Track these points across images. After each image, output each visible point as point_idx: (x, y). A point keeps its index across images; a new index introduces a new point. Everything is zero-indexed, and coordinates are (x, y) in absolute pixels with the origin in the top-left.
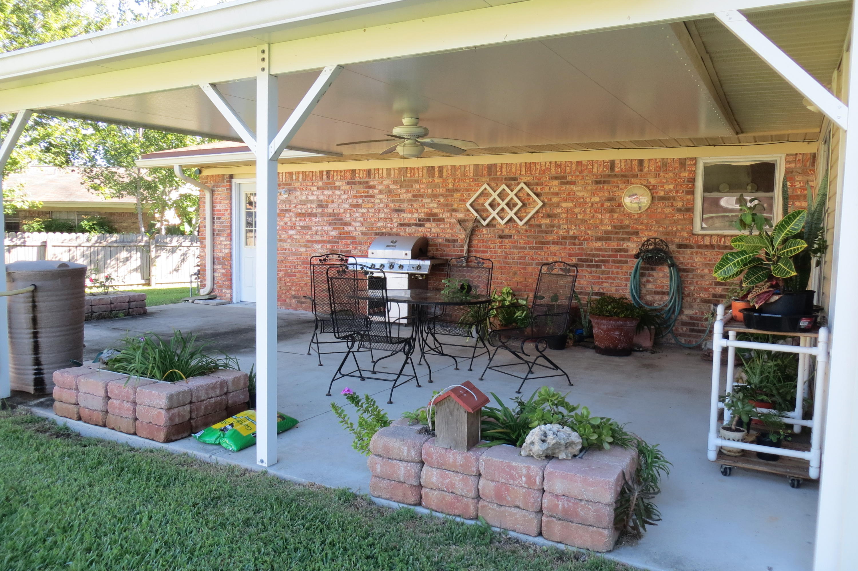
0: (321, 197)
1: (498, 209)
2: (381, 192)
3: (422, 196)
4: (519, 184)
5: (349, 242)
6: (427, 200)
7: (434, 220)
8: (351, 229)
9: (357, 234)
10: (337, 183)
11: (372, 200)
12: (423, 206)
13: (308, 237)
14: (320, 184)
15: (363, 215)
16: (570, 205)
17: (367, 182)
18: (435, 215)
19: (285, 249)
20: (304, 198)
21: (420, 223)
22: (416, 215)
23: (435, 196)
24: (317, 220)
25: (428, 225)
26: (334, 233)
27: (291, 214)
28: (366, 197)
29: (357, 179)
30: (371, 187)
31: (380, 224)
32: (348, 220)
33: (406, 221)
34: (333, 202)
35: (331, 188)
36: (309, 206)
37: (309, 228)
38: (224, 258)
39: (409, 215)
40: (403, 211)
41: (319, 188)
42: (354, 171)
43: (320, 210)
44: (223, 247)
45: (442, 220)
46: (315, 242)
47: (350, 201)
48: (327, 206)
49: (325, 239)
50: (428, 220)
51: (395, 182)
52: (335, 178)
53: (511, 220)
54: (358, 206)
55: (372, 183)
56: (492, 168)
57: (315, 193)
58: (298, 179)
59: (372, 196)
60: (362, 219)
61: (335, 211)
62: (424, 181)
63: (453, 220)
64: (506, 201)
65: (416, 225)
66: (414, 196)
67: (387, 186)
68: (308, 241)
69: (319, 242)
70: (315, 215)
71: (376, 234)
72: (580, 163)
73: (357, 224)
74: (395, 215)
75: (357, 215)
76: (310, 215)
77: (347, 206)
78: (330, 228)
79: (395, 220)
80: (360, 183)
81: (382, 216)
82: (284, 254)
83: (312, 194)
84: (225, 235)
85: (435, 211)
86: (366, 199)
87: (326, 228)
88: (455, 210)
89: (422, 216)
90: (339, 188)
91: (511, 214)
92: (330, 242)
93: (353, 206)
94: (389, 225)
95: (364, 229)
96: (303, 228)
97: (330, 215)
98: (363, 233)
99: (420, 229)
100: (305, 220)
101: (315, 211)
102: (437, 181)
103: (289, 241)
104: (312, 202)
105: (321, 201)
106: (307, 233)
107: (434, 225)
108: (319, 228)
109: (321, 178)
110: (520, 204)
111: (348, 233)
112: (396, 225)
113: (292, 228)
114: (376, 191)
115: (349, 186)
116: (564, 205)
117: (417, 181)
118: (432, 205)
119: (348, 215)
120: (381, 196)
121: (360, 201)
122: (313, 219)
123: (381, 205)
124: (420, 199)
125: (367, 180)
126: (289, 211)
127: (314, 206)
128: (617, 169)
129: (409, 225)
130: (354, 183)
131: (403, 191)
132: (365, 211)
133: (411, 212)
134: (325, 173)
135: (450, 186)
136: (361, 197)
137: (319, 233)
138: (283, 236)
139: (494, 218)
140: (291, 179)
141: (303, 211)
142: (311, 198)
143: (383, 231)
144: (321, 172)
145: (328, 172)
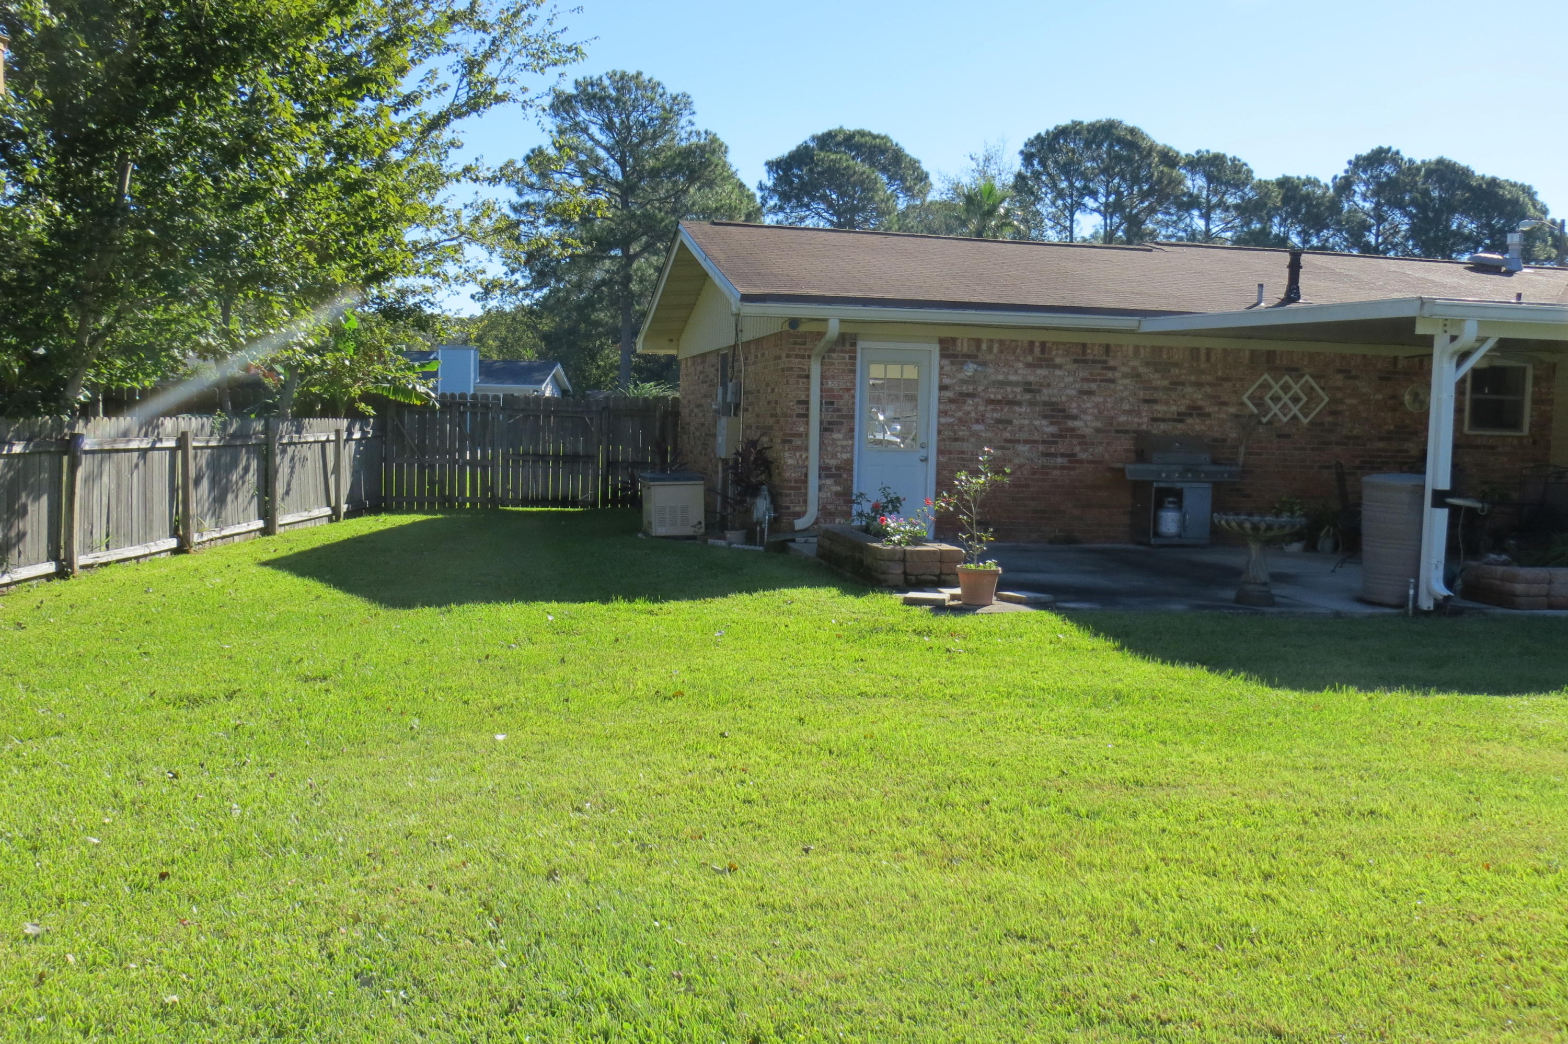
0: (1031, 378)
1: (1280, 405)
2: (1125, 376)
3: (1183, 384)
4: (1302, 376)
5: (1075, 442)
6: (1189, 390)
7: (1199, 415)
8: (1077, 424)
9: (1088, 431)
10: (1058, 361)
11: (1112, 386)
12: (1184, 396)
13: (1007, 435)
14: (1030, 359)
15: (1097, 405)
16: (1354, 401)
17: (1105, 362)
18: (1200, 408)
19: (963, 453)
20: (1001, 377)
21: (1180, 418)
22: (1174, 408)
23: (1199, 385)
24: (1024, 409)
25: (1190, 421)
26: (1051, 429)
27: (976, 400)
28: (1102, 381)
29: (1090, 357)
30: (1113, 369)
31: (1123, 418)
32: (1075, 411)
33: (1160, 415)
34: (1049, 385)
35: (1048, 366)
36: (1009, 389)
37: (1010, 422)
38: (838, 468)
39: (1165, 408)
40: (1155, 401)
41: (1028, 365)
42: (1084, 345)
43: (1028, 396)
44: (839, 449)
45: (1208, 415)
46: (1018, 441)
47: (1078, 386)
48: (1039, 391)
49: (1036, 437)
50: (1191, 415)
51: (1147, 364)
52: (1054, 353)
53: (1295, 417)
54: (1090, 393)
55: (1112, 363)
56: (1271, 355)
57: (1020, 372)
58: (990, 349)
59: (1112, 381)
60: (1096, 411)
61: (1054, 399)
62: (1186, 365)
63: (1223, 416)
64: (1290, 395)
65: (1174, 420)
66: (1173, 383)
67: (1134, 368)
68: (1006, 441)
69: (1026, 442)
70: (1019, 404)
71: (1118, 431)
72: (1364, 356)
73: (1089, 418)
74: (1145, 407)
75: (1089, 405)
76: (1012, 403)
77: (1073, 392)
78: (1044, 422)
79: (1144, 414)
80: (1094, 362)
81: (1126, 407)
82: (963, 459)
83: (1016, 373)
84: (844, 430)
85: (1200, 403)
86: (1103, 384)
87: (1037, 423)
88: (1225, 404)
89: (1183, 409)
90: (1060, 367)
91: (1295, 410)
92: (1044, 442)
93: (1082, 392)
94: (1136, 420)
95: (1099, 424)
96: (999, 421)
97: (1046, 404)
98: (1098, 430)
99: (1180, 426)
100: (1002, 410)
101: (1019, 397)
102: (1203, 366)
103: (973, 440)
104: (1016, 384)
105: (1030, 383)
106: (1005, 429)
107: (1198, 421)
108: (1026, 422)
109: (1031, 351)
110: (1305, 399)
111: (1073, 429)
112: (1146, 420)
113: (977, 422)
114: (1118, 375)
115: (1076, 365)
116: (1348, 401)
117: (1176, 365)
118: (1195, 396)
119: (1074, 405)
120: (1127, 381)
121: (1094, 386)
122: (1017, 409)
123: (1126, 394)
124: (1180, 387)
125: (1104, 358)
126: (972, 395)
127: (1018, 390)
128: (1400, 366)
129: (1164, 420)
130: (1085, 361)
131: (1157, 376)
132: (1100, 400)
133: (1167, 403)
134: (1037, 344)
135: (1220, 374)
136: (1095, 381)
137: (1026, 429)
138: (961, 433)
139: (1275, 415)
140: (978, 348)
141: (999, 397)
142: (1013, 378)
143: (1128, 428)
144: (1032, 343)
145: (1043, 344)
